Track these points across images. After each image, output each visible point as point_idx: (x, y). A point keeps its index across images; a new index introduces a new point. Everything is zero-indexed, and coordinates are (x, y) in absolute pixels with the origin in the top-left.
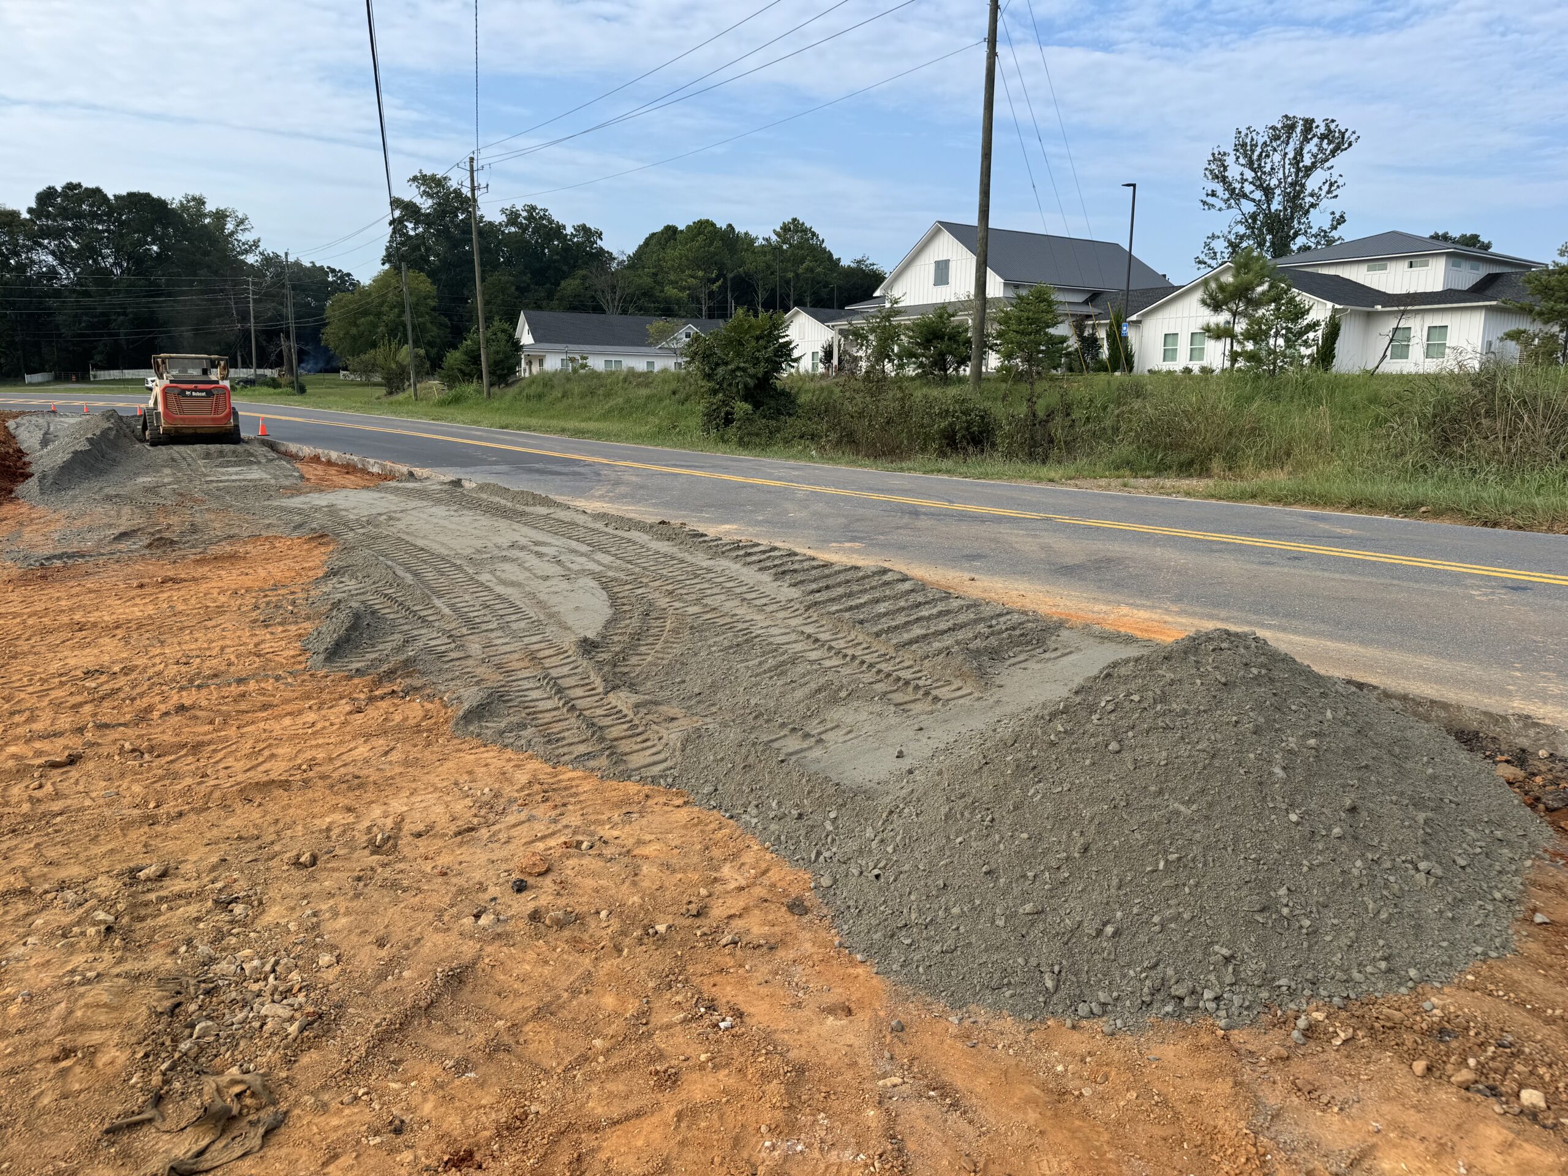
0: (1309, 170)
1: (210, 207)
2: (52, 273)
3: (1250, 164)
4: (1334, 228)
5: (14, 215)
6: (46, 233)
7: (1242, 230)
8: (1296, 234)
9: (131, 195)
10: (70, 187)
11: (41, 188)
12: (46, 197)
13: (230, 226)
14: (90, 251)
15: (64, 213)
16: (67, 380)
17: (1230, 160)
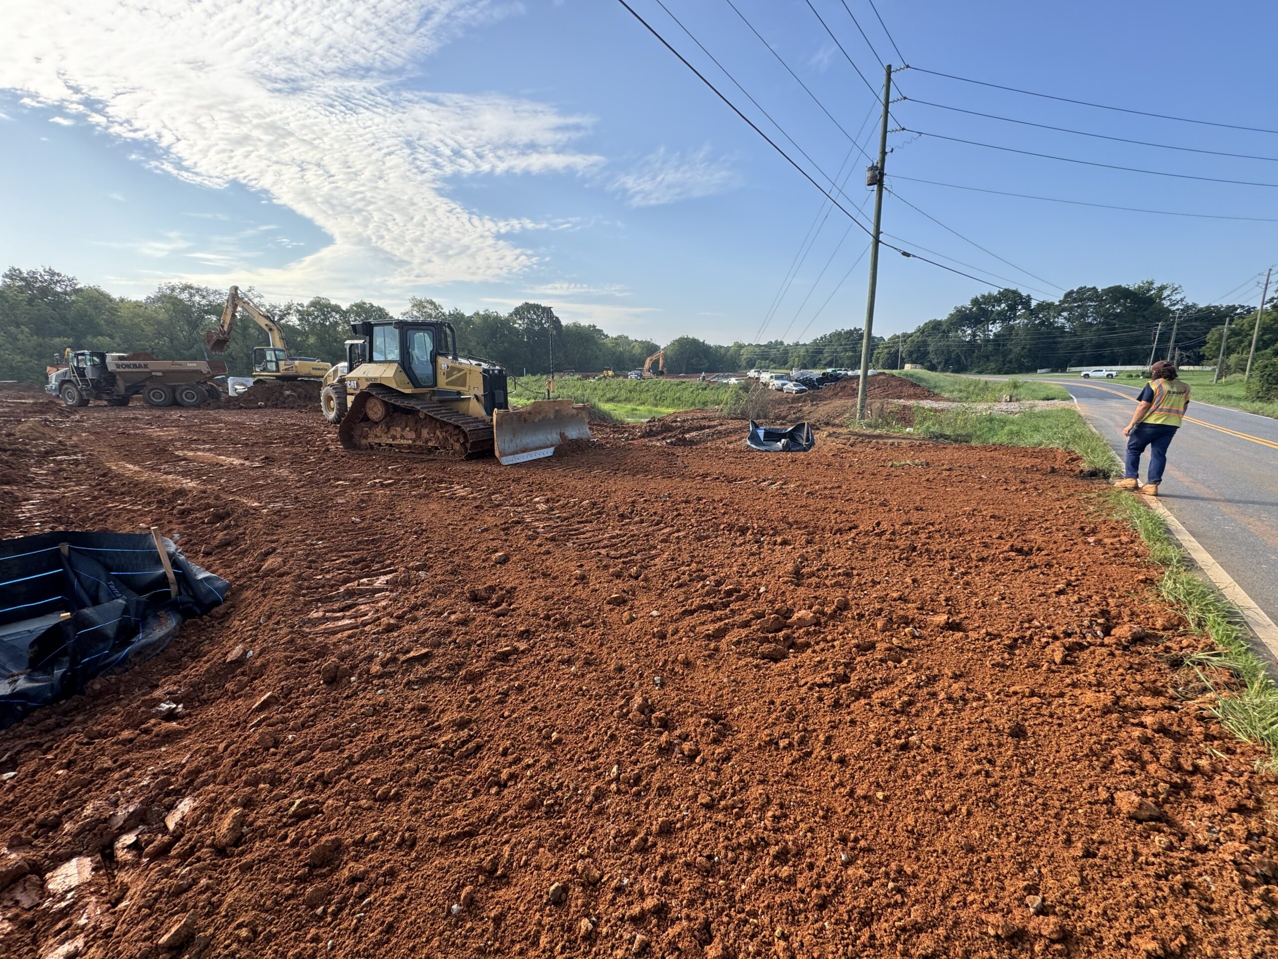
1: (1156, 285)
2: (1063, 327)
5: (1052, 304)
6: (1064, 310)
10: (1081, 289)
11: (1068, 290)
12: (1069, 295)
13: (1165, 294)
14: (1083, 316)
15: (1075, 300)
16: (1056, 371)
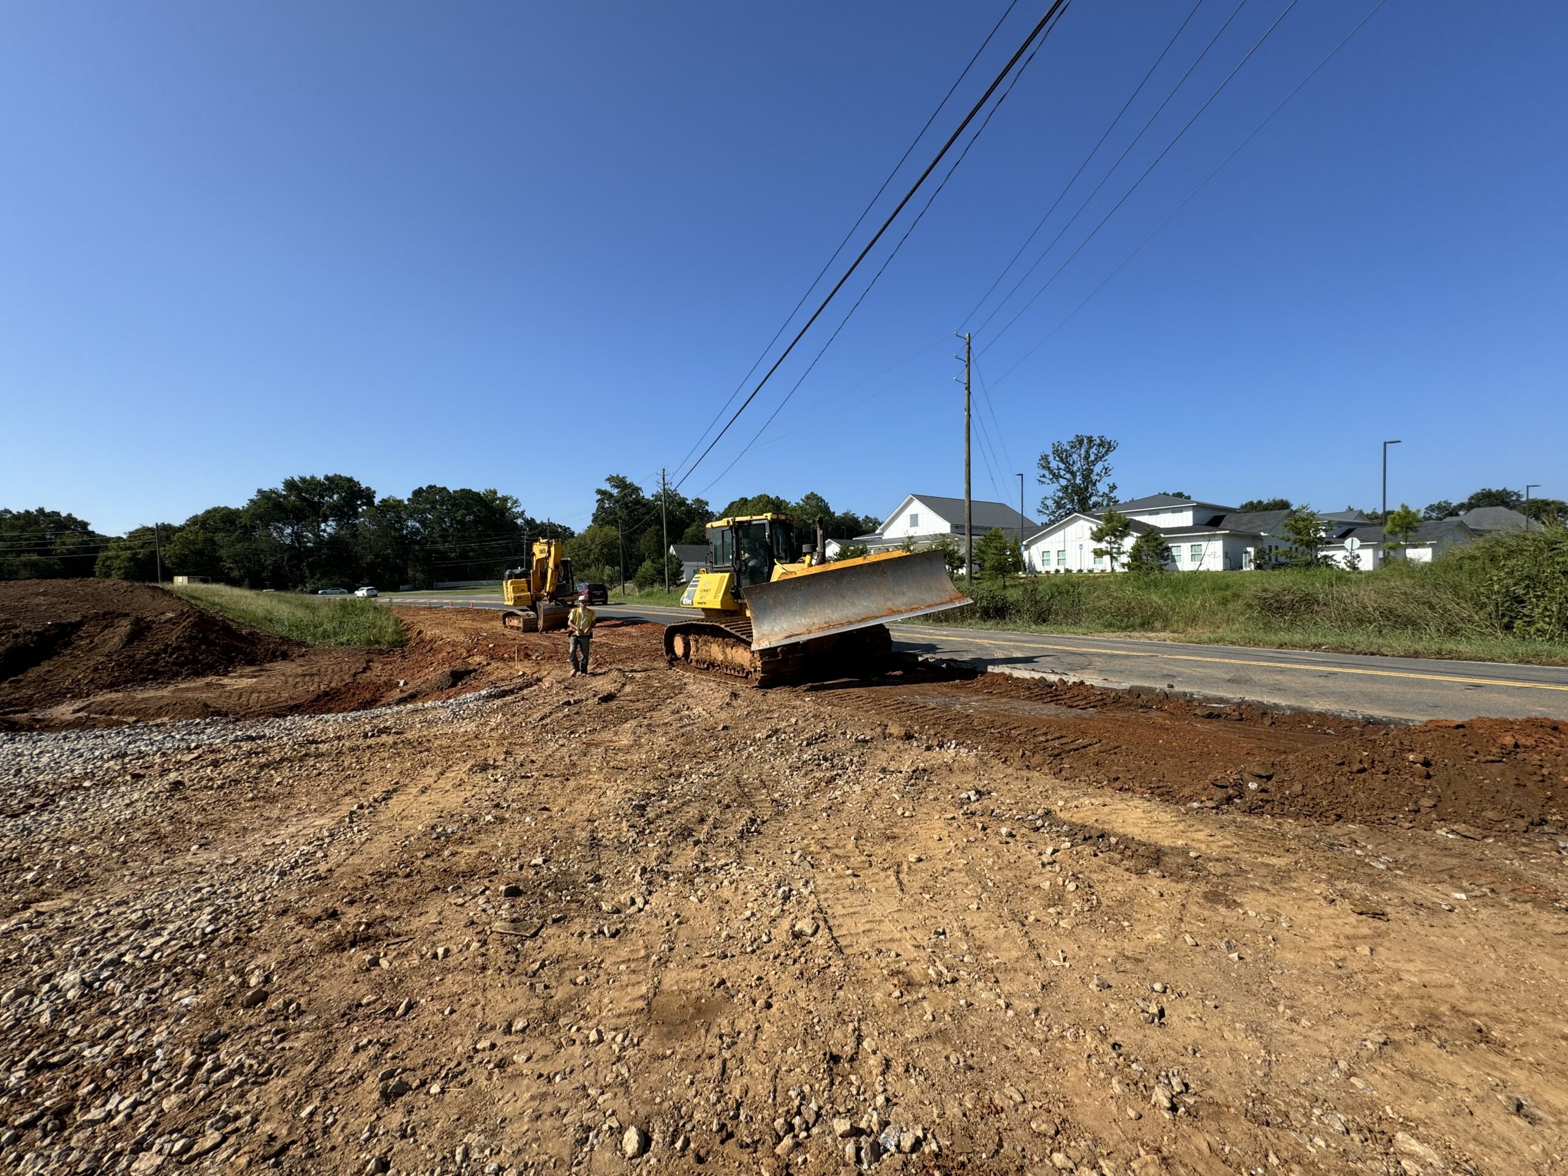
0: (1094, 463)
1: (499, 495)
3: (1062, 460)
4: (1111, 492)
6: (416, 511)
7: (1061, 494)
8: (1091, 495)
9: (463, 490)
10: (430, 487)
11: (416, 488)
12: (418, 493)
13: (509, 505)
14: (438, 520)
15: (427, 501)
17: (1051, 458)
